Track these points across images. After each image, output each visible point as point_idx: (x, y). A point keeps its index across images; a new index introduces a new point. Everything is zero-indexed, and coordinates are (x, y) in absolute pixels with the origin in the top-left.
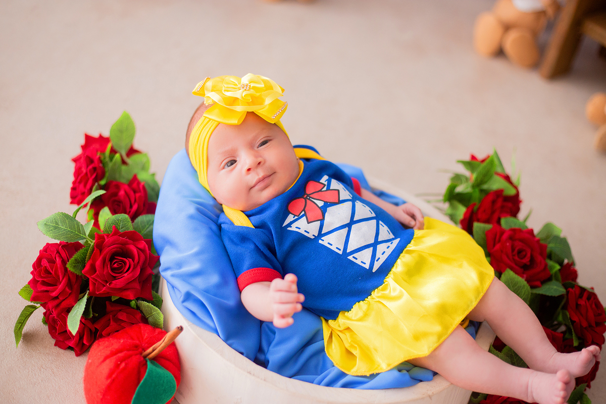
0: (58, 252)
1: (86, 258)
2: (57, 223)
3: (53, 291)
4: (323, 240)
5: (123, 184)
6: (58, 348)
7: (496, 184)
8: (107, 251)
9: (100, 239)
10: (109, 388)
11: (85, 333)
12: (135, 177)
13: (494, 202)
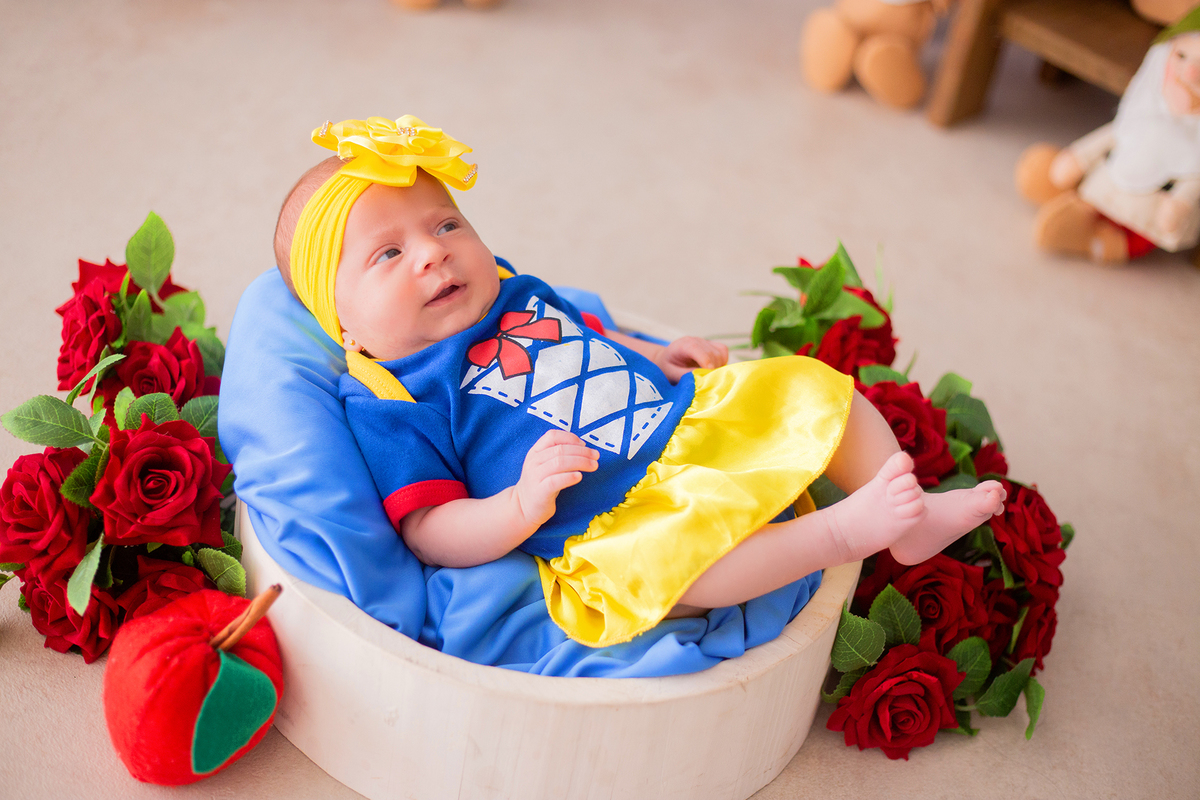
0: (43, 469)
1: (94, 475)
2: (37, 415)
3: (37, 540)
4: (535, 408)
5: (155, 346)
6: (51, 651)
7: (847, 307)
8: (134, 459)
9: (120, 441)
10: (151, 706)
11: (102, 618)
12: (178, 330)
13: (844, 339)
